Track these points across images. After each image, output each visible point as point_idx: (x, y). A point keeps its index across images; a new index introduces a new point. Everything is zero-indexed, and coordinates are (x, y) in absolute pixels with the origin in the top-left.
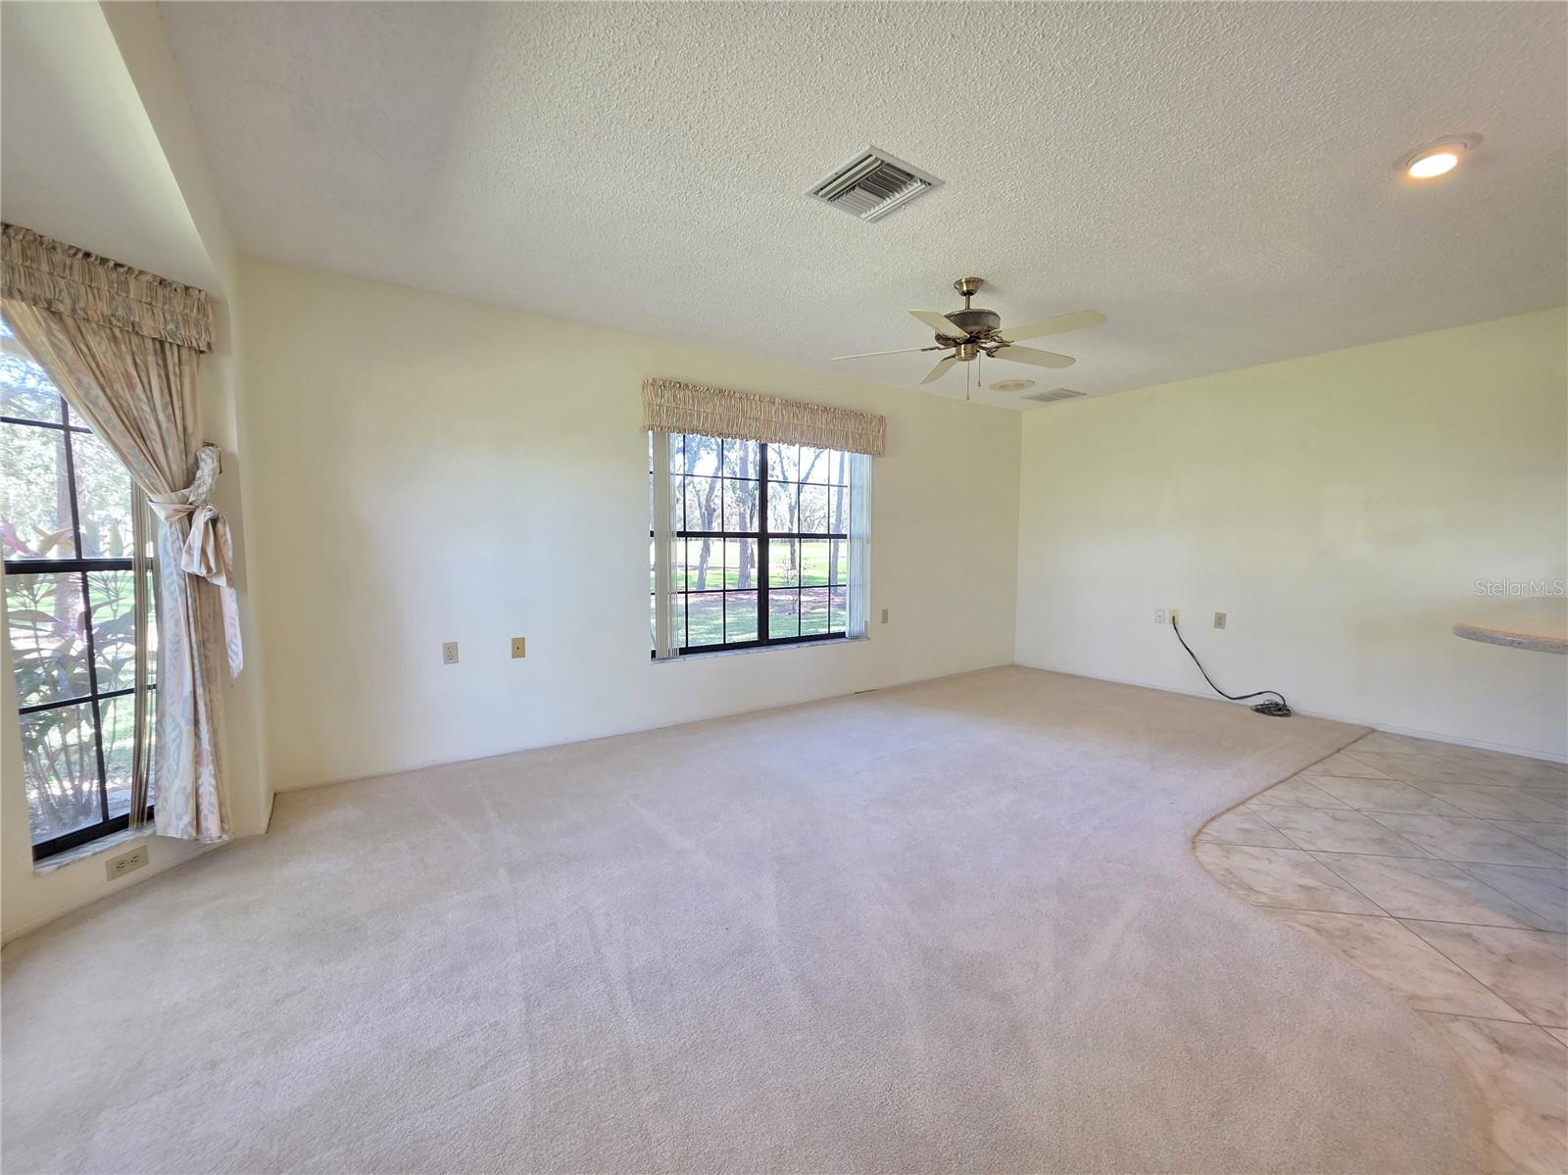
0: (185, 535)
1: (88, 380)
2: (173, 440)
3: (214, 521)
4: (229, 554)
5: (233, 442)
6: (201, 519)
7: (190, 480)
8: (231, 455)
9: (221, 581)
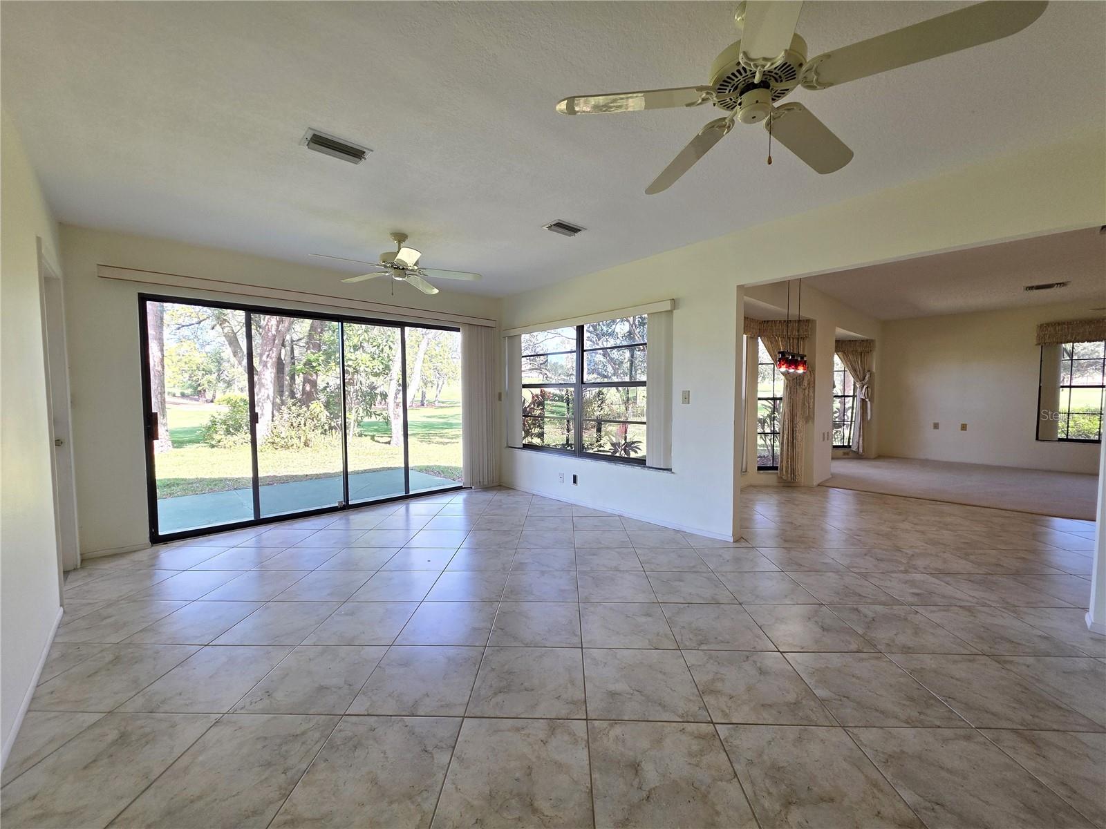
0: (862, 390)
1: (848, 363)
2: (862, 372)
3: (867, 388)
4: (870, 395)
5: (874, 370)
6: (865, 387)
7: (864, 379)
8: (874, 373)
9: (867, 400)
